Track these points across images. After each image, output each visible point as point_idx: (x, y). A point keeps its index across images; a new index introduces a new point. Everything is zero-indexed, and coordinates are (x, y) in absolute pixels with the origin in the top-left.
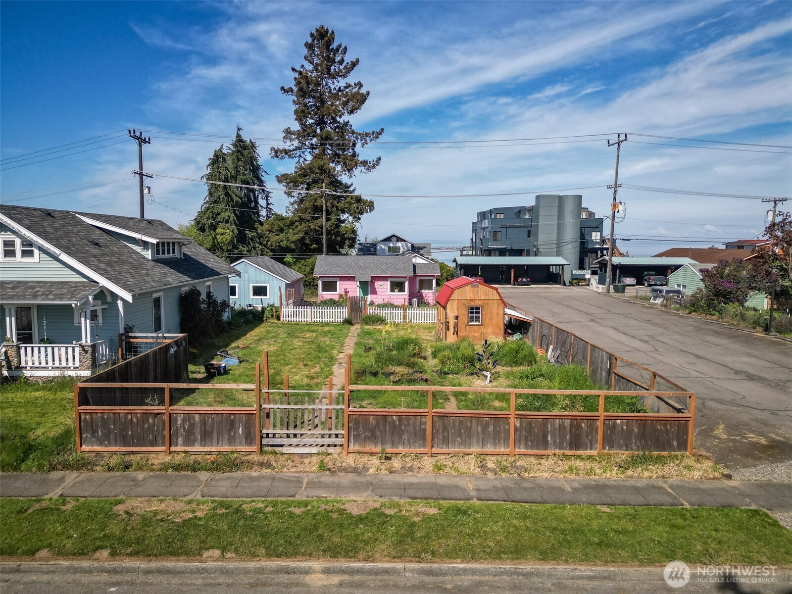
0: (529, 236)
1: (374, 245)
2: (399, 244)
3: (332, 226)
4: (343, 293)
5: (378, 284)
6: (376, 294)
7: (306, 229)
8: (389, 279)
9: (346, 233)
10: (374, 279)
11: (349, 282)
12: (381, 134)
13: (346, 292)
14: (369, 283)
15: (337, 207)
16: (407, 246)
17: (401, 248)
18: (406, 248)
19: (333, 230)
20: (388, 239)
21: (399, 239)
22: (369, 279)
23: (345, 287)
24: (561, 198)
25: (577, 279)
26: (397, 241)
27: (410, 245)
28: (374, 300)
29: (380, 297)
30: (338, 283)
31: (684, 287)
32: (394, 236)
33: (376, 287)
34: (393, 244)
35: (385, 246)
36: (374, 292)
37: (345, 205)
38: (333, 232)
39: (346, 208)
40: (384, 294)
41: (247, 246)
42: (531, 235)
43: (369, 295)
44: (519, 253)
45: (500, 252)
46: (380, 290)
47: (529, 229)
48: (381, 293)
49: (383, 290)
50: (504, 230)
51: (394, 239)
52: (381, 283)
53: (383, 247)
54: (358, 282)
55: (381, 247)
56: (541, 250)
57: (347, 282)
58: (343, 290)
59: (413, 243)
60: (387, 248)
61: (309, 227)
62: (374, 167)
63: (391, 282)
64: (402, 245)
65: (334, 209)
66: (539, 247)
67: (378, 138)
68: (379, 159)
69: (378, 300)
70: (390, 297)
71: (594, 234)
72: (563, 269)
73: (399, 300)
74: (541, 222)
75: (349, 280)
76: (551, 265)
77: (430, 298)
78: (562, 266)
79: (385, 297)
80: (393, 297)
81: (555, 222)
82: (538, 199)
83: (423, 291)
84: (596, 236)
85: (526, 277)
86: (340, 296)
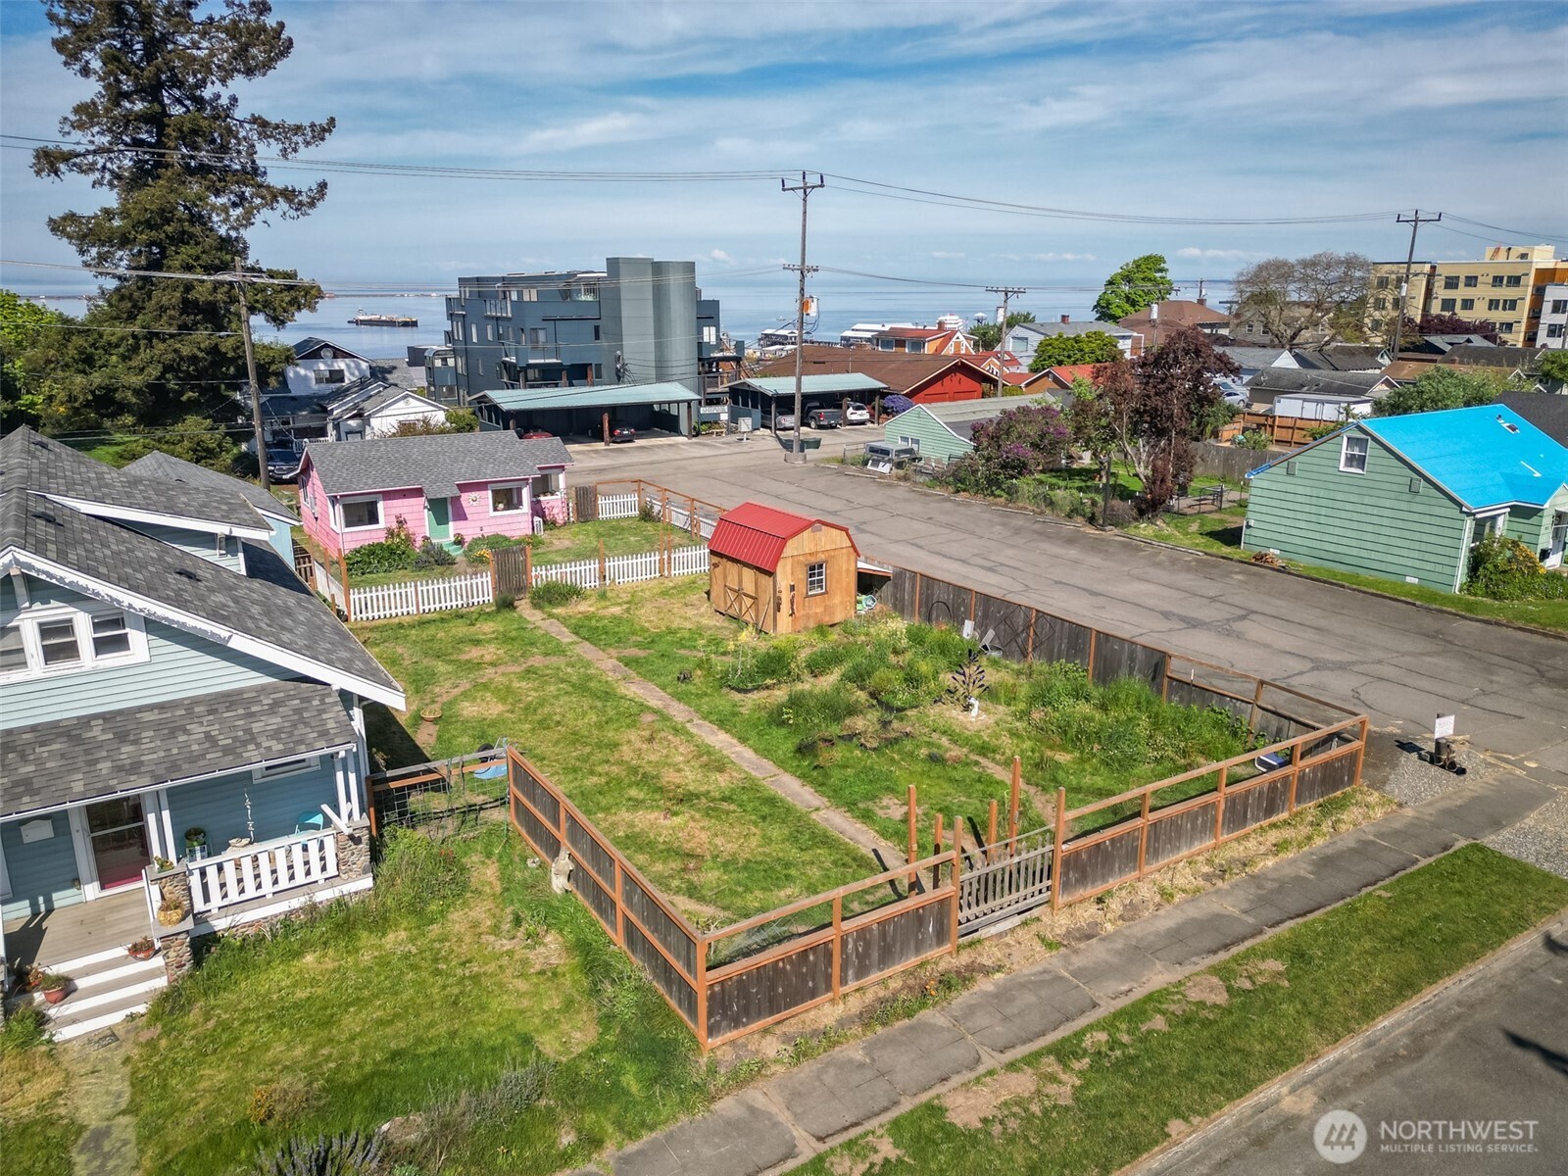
0: (597, 337)
2: (341, 364)
4: (394, 525)
5: (467, 499)
6: (465, 518)
8: (490, 486)
10: (459, 490)
11: (406, 502)
12: (330, 131)
13: (401, 522)
14: (449, 499)
16: (358, 367)
17: (347, 374)
18: (357, 372)
20: (313, 354)
22: (449, 493)
23: (397, 512)
24: (658, 268)
25: (707, 423)
26: (335, 356)
27: (365, 365)
28: (463, 532)
29: (473, 524)
30: (380, 505)
31: (917, 442)
32: (326, 345)
33: (465, 504)
34: (326, 364)
36: (461, 516)
40: (482, 516)
42: (602, 336)
43: (451, 524)
44: (579, 373)
45: (544, 371)
46: (473, 510)
47: (597, 323)
48: (476, 517)
49: (480, 509)
50: (549, 326)
51: (328, 353)
52: (473, 495)
53: (302, 372)
54: (426, 500)
55: (297, 374)
56: (630, 369)
57: (401, 502)
58: (392, 519)
60: (312, 375)
62: (312, 204)
63: (493, 492)
64: (348, 366)
66: (627, 359)
67: (323, 139)
68: (323, 186)
69: (471, 531)
70: (492, 522)
71: (706, 330)
72: (689, 407)
73: (514, 526)
74: (625, 313)
75: (405, 497)
76: (669, 403)
77: (555, 511)
78: (689, 402)
79: (483, 523)
80: (499, 521)
81: (650, 313)
82: (613, 264)
83: (542, 498)
84: (709, 335)
85: (629, 426)
86: (390, 533)
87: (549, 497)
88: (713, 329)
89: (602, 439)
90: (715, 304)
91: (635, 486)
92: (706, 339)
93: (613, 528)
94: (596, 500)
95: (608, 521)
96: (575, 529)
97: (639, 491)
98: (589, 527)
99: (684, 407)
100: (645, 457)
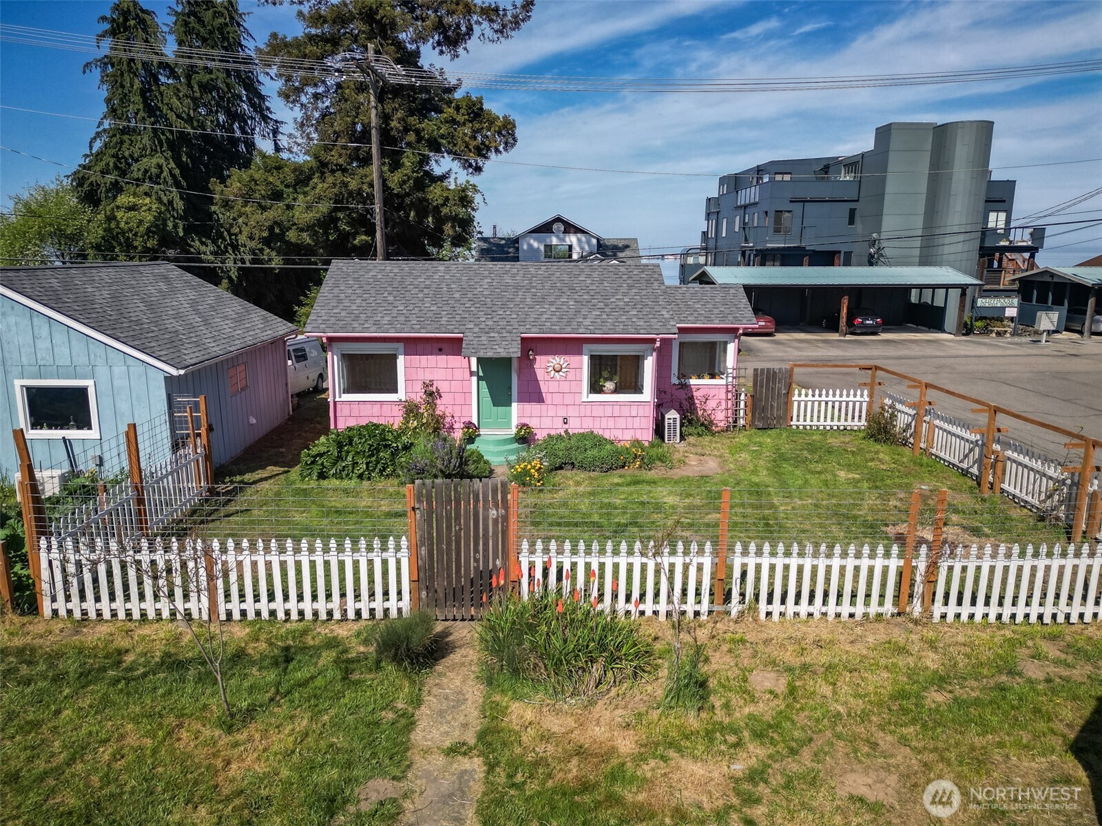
0: (852, 221)
1: (515, 242)
3: (404, 182)
4: (419, 397)
5: (544, 365)
6: (540, 399)
7: (335, 190)
8: (586, 347)
9: (444, 205)
10: (531, 347)
11: (442, 360)
13: (432, 395)
14: (515, 364)
15: (418, 132)
16: (589, 243)
17: (577, 248)
18: (586, 247)
19: (408, 195)
20: (545, 228)
21: (570, 228)
22: (515, 351)
23: (428, 377)
24: (940, 131)
25: (985, 318)
26: (565, 232)
27: (594, 241)
28: (533, 423)
29: (552, 411)
30: (401, 361)
32: (558, 220)
33: (540, 374)
34: (557, 239)
35: (539, 241)
36: (533, 394)
37: (439, 128)
38: (408, 200)
39: (442, 137)
40: (568, 399)
41: (214, 242)
42: (857, 219)
43: (514, 405)
44: (826, 258)
45: (783, 256)
46: (553, 386)
47: (853, 205)
48: (557, 399)
49: (565, 387)
50: (797, 208)
51: (560, 227)
52: (556, 360)
54: (474, 361)
55: (530, 246)
56: (887, 252)
57: (431, 360)
58: (419, 387)
59: (603, 236)
60: (542, 248)
61: (345, 185)
63: (592, 358)
64: (579, 241)
65: (411, 137)
66: (884, 244)
69: (547, 423)
70: (587, 411)
71: (992, 216)
72: (963, 294)
73: (621, 423)
74: (890, 188)
75: (441, 351)
76: (934, 287)
77: (712, 404)
78: (963, 288)
79: (572, 412)
80: (598, 411)
81: (923, 188)
82: (883, 134)
83: (693, 381)
84: (996, 220)
85: (874, 315)
86: (411, 410)
87: (707, 381)
88: (1002, 216)
89: (834, 328)
90: (1010, 185)
91: (866, 376)
92: (991, 225)
93: (812, 448)
94: (789, 393)
95: (805, 431)
96: (742, 439)
97: (872, 386)
98: (767, 439)
99: (955, 294)
100: (892, 351)
